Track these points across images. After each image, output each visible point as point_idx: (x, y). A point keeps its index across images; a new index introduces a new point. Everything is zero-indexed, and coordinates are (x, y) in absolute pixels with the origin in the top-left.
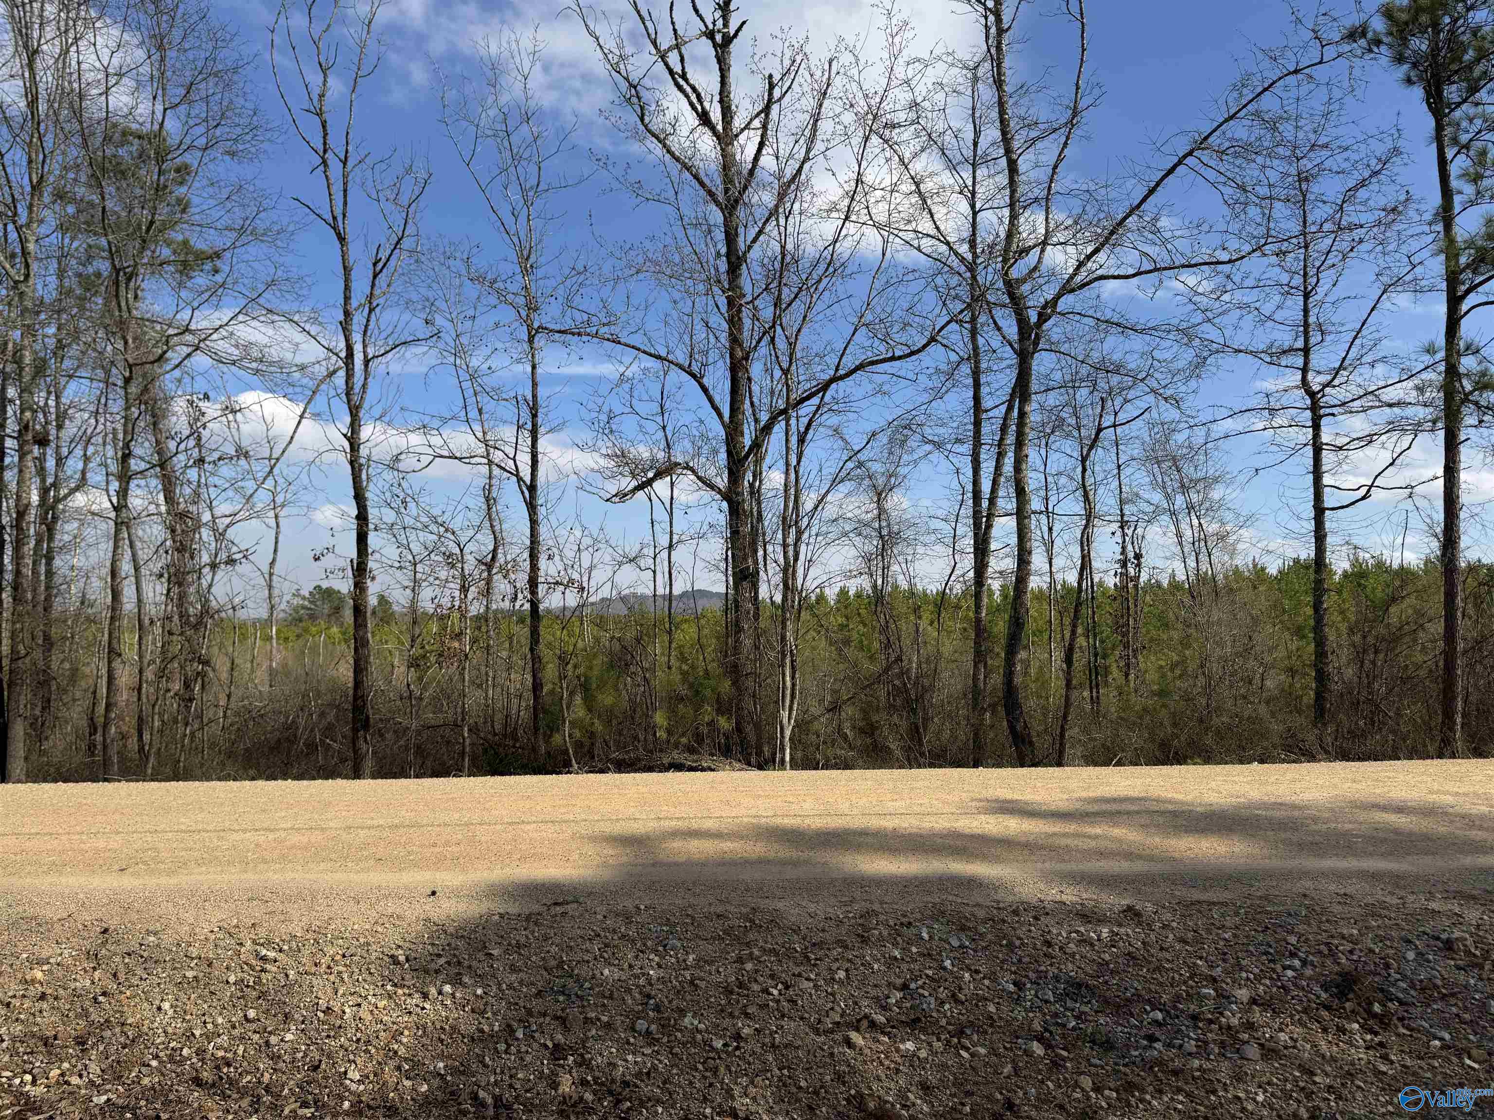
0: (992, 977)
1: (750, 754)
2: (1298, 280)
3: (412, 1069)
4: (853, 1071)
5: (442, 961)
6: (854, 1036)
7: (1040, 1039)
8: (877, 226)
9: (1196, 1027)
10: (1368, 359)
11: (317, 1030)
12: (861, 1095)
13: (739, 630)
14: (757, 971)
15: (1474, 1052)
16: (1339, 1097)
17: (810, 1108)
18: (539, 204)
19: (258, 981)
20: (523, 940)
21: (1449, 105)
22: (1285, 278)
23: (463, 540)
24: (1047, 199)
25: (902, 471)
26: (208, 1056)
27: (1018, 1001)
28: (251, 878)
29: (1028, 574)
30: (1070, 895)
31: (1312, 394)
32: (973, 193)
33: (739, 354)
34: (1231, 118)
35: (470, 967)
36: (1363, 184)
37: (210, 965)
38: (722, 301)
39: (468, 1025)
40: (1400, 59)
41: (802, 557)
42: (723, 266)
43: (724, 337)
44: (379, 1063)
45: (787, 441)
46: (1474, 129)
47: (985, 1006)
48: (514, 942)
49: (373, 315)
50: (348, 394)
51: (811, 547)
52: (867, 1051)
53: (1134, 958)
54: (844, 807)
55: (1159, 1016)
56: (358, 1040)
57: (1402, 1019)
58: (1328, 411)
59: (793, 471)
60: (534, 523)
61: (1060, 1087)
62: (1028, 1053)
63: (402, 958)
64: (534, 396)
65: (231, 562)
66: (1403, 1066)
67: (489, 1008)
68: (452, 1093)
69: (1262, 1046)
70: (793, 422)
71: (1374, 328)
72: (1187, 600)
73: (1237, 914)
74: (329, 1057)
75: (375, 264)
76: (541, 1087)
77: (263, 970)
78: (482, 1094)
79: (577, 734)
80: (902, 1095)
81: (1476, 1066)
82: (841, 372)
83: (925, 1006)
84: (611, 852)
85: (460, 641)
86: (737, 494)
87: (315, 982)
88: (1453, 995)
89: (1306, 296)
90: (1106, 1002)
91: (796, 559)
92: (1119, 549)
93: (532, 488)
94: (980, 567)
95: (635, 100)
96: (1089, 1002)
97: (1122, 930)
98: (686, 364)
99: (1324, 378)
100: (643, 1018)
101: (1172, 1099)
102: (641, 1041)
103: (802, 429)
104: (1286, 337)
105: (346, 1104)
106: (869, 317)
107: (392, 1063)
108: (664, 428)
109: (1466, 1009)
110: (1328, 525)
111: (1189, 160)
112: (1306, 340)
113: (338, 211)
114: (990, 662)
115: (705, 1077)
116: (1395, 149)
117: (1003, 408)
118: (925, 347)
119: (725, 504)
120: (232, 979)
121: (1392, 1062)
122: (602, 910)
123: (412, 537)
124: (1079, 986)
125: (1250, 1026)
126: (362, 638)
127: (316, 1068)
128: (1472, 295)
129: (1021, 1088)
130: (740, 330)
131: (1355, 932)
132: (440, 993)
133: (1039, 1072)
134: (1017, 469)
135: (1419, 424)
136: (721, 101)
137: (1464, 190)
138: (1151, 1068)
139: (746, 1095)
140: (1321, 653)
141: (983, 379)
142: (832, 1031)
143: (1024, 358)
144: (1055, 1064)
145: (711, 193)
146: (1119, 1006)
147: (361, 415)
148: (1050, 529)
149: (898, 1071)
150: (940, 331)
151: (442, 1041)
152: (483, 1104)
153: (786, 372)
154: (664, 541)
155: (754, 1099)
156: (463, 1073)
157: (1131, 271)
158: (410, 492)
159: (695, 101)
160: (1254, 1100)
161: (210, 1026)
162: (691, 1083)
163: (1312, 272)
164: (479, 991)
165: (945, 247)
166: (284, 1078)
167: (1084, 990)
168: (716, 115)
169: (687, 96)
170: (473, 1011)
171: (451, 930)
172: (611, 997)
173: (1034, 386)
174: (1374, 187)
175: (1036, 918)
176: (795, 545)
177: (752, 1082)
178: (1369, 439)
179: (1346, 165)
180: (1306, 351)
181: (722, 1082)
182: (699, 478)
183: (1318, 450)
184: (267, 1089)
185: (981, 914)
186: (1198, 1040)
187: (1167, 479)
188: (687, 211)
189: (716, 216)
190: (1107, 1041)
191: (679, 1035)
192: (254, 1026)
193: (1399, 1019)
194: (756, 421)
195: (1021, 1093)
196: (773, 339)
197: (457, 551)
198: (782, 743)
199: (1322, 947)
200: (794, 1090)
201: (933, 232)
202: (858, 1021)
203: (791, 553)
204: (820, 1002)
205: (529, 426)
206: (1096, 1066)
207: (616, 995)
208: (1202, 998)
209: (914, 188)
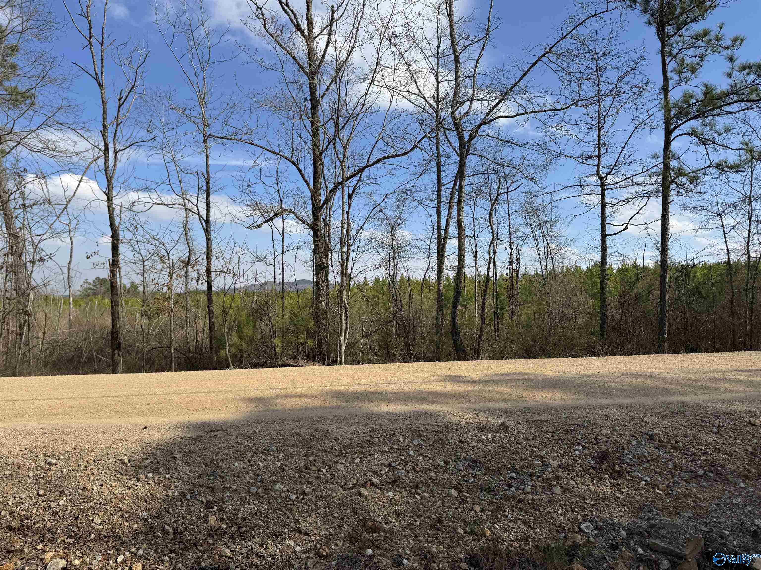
0: (434, 459)
1: (325, 359)
2: (595, 122)
3: (129, 516)
4: (361, 508)
5: (148, 461)
6: (363, 490)
7: (456, 489)
8: (389, 88)
9: (531, 480)
10: (628, 161)
11: (78, 499)
12: (364, 519)
13: (319, 296)
14: (315, 461)
15: (660, 486)
16: (597, 510)
17: (339, 526)
18: (209, 70)
19: (46, 475)
20: (192, 450)
21: (668, 36)
22: (589, 121)
23: (169, 248)
24: (474, 77)
25: (404, 216)
26: (16, 515)
27: (446, 470)
28: (46, 423)
29: (463, 267)
30: (474, 419)
31: (601, 178)
32: (437, 73)
33: (317, 152)
34: (564, 37)
35: (163, 464)
36: (627, 74)
37: (19, 468)
38: (308, 124)
39: (161, 493)
40: (645, 12)
41: (350, 258)
42: (309, 104)
43: (310, 144)
44: (112, 514)
45: (343, 198)
46: (679, 48)
47: (429, 473)
48: (187, 451)
49: (119, 127)
50: (106, 170)
51: (355, 253)
52: (369, 497)
53: (503, 448)
54: (367, 380)
55: (514, 475)
56: (100, 503)
57: (628, 472)
58: (609, 187)
59: (346, 214)
60: (208, 240)
61: (464, 511)
62: (449, 495)
63: (126, 461)
64: (208, 172)
65: (41, 260)
66: (628, 494)
67: (172, 484)
68: (151, 528)
69: (562, 487)
70: (346, 188)
71: (630, 146)
72: (542, 281)
73: (554, 426)
74: (84, 512)
75: (119, 100)
76: (199, 523)
77: (49, 469)
78: (167, 527)
79: (233, 350)
80: (385, 517)
81: (661, 492)
82: (370, 163)
83: (399, 474)
84: (243, 406)
85: (168, 302)
86: (318, 226)
87: (78, 475)
88: (653, 460)
89: (599, 129)
90: (489, 469)
91: (348, 259)
92: (508, 256)
93: (207, 221)
94: (440, 264)
95: (261, 16)
96: (481, 470)
97: (498, 435)
98: (290, 157)
99: (608, 170)
100: (255, 486)
101: (518, 514)
102: (253, 497)
103: (350, 192)
104: (589, 150)
105: (93, 536)
106: (383, 135)
107: (118, 514)
108: (278, 191)
109: (658, 466)
110: (608, 243)
111: (544, 59)
112: (599, 152)
113: (98, 71)
114: (445, 311)
115: (286, 514)
116: (642, 57)
117: (452, 184)
118: (412, 150)
119: (312, 232)
120: (31, 474)
121: (623, 492)
122: (235, 434)
123: (142, 247)
124: (476, 462)
125: (557, 478)
126: (116, 301)
127: (76, 518)
128: (676, 131)
129: (445, 512)
130: (318, 140)
131: (609, 432)
132: (146, 477)
133: (454, 504)
134: (459, 215)
135: (651, 193)
136: (307, 19)
137: (673, 77)
138: (509, 500)
139: (306, 522)
140: (603, 306)
141: (442, 169)
142: (352, 488)
143: (462, 158)
144: (462, 500)
145: (302, 67)
146: (495, 471)
147: (113, 181)
148: (476, 246)
149: (384, 506)
150: (419, 142)
151: (146, 502)
152: (168, 533)
153: (342, 162)
154: (280, 250)
155: (310, 524)
156: (157, 517)
157: (515, 114)
158: (139, 222)
159: (293, 18)
160: (557, 513)
161: (18, 499)
162: (278, 517)
163: (602, 117)
164: (168, 476)
165: (423, 100)
166: (59, 524)
167: (478, 464)
168: (304, 25)
169: (289, 16)
170: (164, 486)
171: (154, 446)
172: (238, 476)
173: (467, 172)
174: (632, 76)
175: (457, 430)
176: (347, 252)
177: (310, 515)
178: (627, 201)
179: (619, 64)
180: (599, 157)
181: (294, 516)
182: (297, 217)
183: (603, 206)
184: (49, 530)
185: (430, 428)
186: (531, 486)
187: (532, 221)
188: (289, 75)
189: (304, 79)
190: (488, 488)
191: (273, 494)
192: (42, 498)
193: (627, 472)
194: (327, 187)
195: (445, 515)
196: (334, 144)
197: (166, 254)
198: (340, 353)
199: (593, 440)
200: (331, 518)
201: (417, 91)
202: (366, 483)
203: (345, 257)
204: (346, 475)
205: (205, 188)
206: (482, 500)
207: (240, 475)
208: (534, 466)
209: (407, 68)
